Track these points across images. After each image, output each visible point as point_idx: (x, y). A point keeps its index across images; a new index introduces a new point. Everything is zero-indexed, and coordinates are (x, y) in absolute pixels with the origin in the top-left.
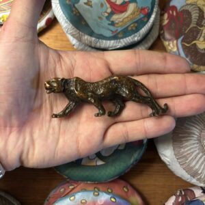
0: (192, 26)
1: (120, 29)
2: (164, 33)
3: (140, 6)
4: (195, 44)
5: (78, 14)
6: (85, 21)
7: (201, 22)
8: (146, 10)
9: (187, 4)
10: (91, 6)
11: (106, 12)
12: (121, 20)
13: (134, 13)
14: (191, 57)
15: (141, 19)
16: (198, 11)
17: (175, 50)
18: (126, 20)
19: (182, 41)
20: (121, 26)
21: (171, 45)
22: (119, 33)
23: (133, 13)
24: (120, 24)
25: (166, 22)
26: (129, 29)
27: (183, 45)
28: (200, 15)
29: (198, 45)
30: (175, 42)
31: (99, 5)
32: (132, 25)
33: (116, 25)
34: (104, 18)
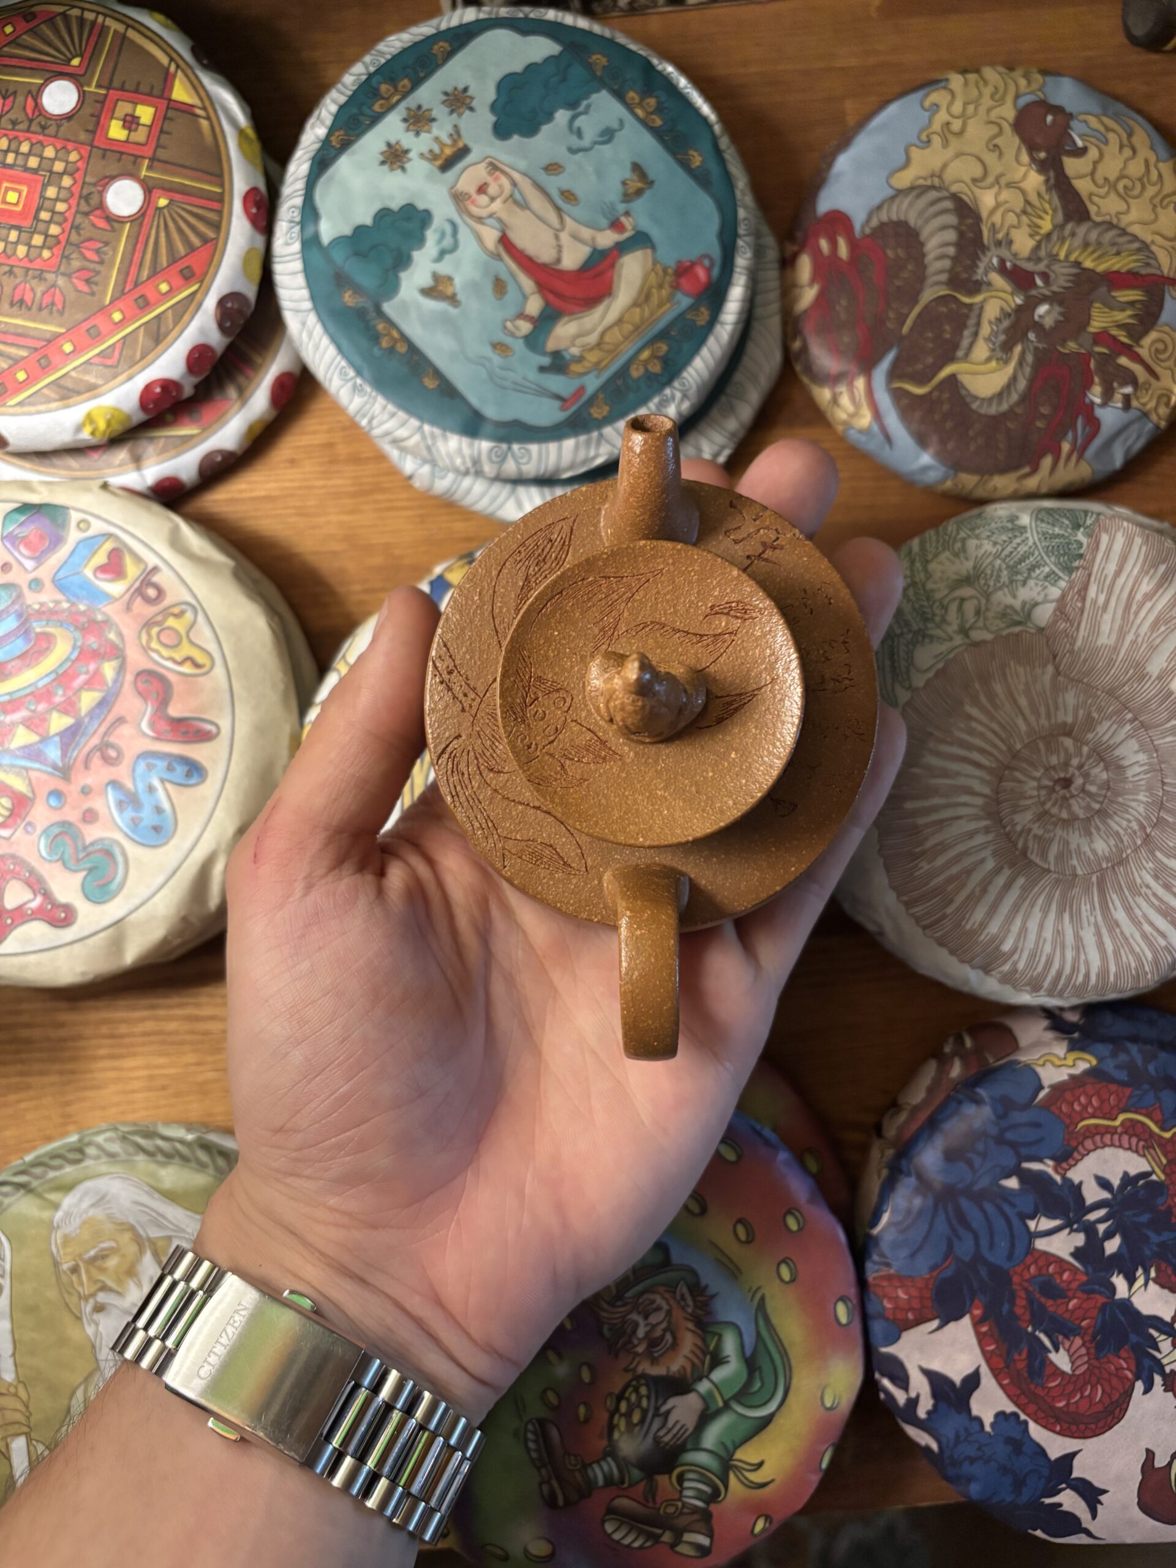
0: (928, 295)
1: (592, 383)
2: (805, 349)
3: (670, 257)
4: (953, 379)
5: (402, 348)
6: (437, 374)
7: (974, 266)
8: (701, 273)
9: (900, 193)
10: (453, 300)
11: (521, 316)
12: (593, 339)
13: (648, 297)
14: (943, 442)
15: (681, 316)
16: (952, 219)
17: (865, 419)
18: (615, 336)
19: (893, 374)
20: (597, 367)
21: (845, 400)
22: (592, 401)
23: (643, 298)
24: (593, 357)
25: (808, 296)
26: (636, 372)
27: (898, 396)
28: (961, 235)
29: (965, 379)
30: (860, 383)
31: (488, 287)
32: (645, 355)
33: (575, 368)
34: (519, 346)
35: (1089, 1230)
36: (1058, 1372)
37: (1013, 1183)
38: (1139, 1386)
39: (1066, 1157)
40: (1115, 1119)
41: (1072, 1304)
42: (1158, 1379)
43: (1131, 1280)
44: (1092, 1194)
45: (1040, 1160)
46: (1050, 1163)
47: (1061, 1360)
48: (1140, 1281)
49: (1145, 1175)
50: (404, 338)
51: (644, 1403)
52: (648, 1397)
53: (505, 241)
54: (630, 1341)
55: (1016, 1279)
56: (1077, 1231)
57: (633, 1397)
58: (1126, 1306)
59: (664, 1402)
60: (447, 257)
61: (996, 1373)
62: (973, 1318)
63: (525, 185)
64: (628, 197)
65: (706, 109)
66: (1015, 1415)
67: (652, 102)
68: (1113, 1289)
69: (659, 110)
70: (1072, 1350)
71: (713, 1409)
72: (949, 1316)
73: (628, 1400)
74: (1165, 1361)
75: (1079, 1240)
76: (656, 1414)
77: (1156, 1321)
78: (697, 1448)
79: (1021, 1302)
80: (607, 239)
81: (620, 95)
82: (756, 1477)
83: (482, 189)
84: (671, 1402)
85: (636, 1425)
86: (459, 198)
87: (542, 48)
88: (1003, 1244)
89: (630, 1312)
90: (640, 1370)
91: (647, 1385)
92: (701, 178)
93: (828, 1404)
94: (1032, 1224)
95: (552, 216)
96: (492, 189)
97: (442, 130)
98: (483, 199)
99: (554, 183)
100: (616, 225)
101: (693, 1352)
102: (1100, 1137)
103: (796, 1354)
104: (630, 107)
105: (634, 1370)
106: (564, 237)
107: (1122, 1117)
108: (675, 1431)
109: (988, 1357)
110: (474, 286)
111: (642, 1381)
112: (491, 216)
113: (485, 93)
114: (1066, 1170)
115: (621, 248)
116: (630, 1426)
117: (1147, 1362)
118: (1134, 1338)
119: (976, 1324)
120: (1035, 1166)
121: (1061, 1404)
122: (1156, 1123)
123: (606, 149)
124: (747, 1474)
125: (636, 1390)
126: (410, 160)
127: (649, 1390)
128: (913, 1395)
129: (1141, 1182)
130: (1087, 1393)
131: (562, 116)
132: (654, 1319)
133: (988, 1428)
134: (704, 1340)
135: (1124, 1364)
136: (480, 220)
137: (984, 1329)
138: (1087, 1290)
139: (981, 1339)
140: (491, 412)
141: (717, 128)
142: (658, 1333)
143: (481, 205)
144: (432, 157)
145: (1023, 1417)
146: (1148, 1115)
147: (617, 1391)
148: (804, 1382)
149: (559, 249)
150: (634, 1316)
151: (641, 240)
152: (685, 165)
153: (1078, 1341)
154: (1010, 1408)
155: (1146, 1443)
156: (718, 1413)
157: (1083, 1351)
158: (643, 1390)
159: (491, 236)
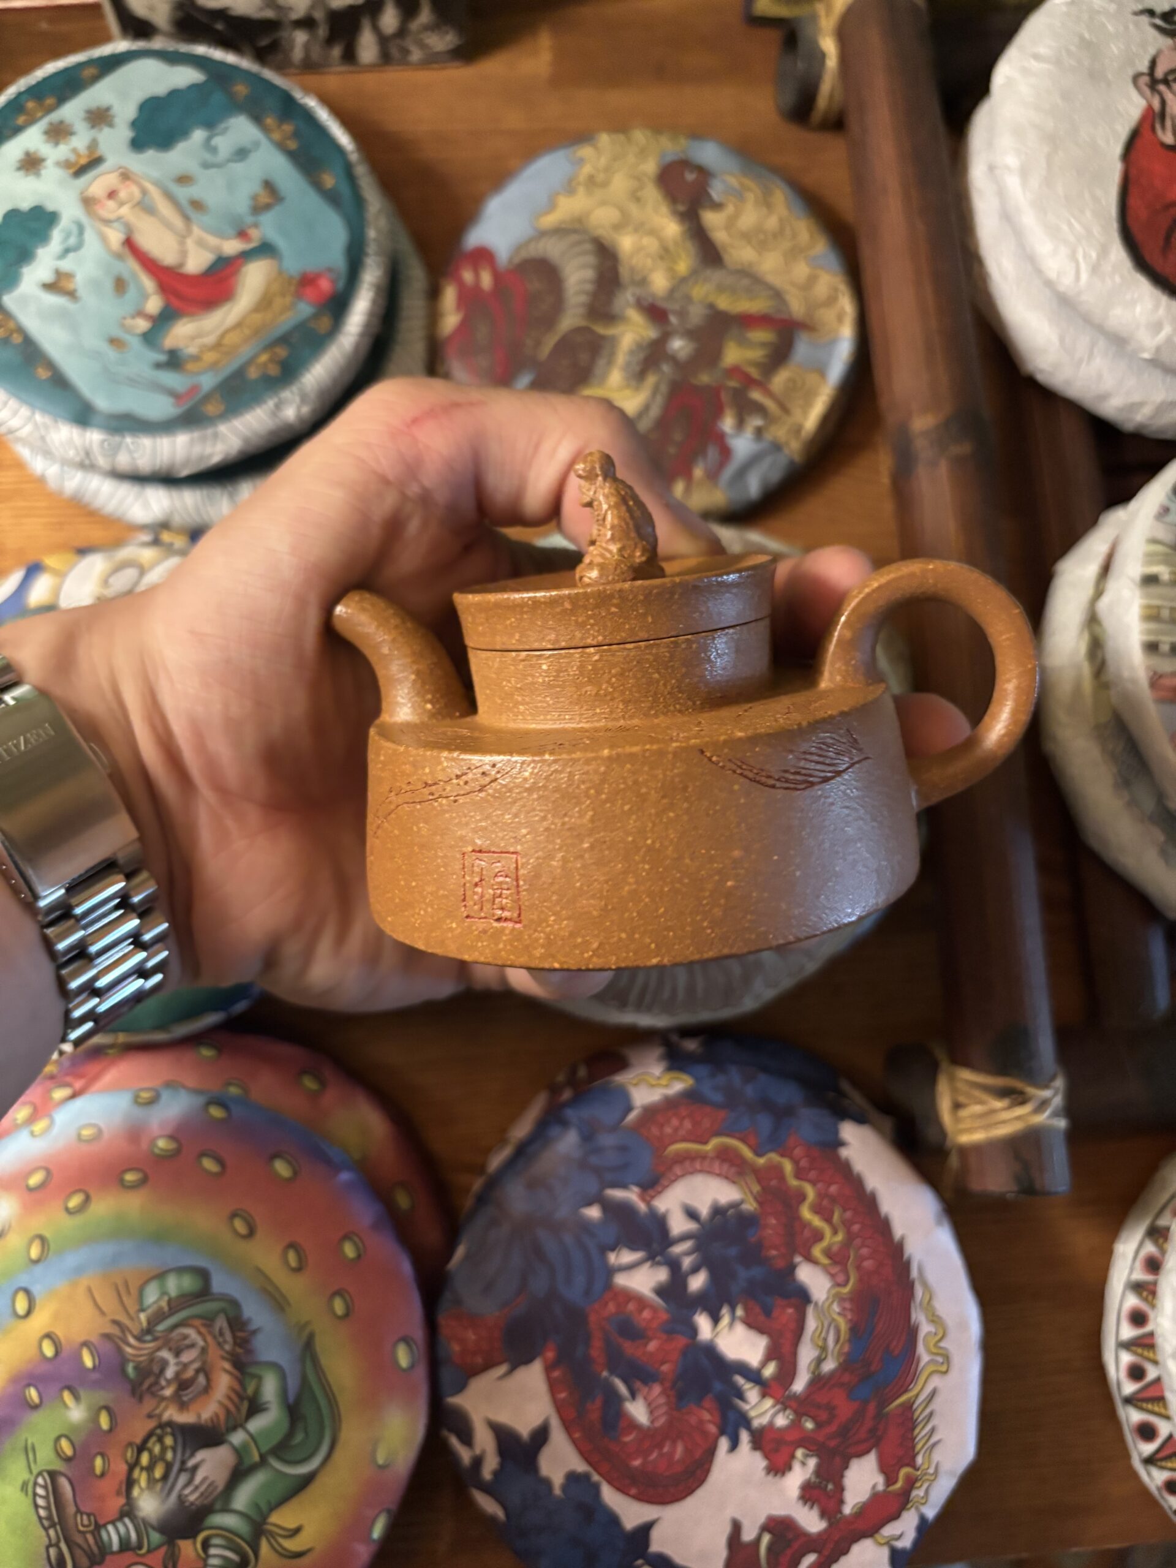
0: (565, 325)
1: (208, 382)
3: (294, 265)
5: (17, 339)
6: (50, 365)
7: (610, 302)
9: (542, 234)
10: (72, 294)
11: (140, 313)
12: (210, 340)
15: (302, 325)
16: (591, 259)
22: (207, 398)
25: (451, 320)
28: (600, 273)
31: (109, 285)
32: (264, 358)
33: (190, 366)
34: (135, 343)
35: (674, 1265)
36: (633, 1425)
37: (594, 1213)
38: (724, 1443)
39: (652, 1185)
40: (705, 1143)
41: (652, 1346)
42: (745, 1437)
43: (716, 1319)
44: (679, 1225)
45: (624, 1186)
46: (636, 1189)
47: (638, 1411)
48: (725, 1320)
49: (735, 1205)
50: (20, 330)
51: (169, 1455)
52: (174, 1449)
53: (129, 243)
54: (156, 1383)
55: (593, 1318)
56: (659, 1264)
57: (157, 1449)
58: (710, 1351)
59: (192, 1455)
60: (71, 255)
61: (568, 1426)
62: (545, 1361)
63: (155, 193)
64: (258, 209)
65: (343, 138)
66: (586, 1477)
67: (288, 128)
68: (694, 1331)
69: (296, 135)
70: (651, 1398)
71: (247, 1462)
72: (519, 1359)
73: (150, 1451)
74: (752, 1414)
75: (662, 1275)
76: (182, 1469)
77: (742, 1369)
78: (226, 1510)
79: (597, 1344)
80: (232, 247)
81: (257, 119)
82: (292, 1545)
83: (112, 195)
84: (201, 1455)
85: (157, 1481)
86: (88, 202)
87: (186, 76)
88: (580, 1280)
89: (159, 1349)
90: (166, 1416)
91: (173, 1435)
92: (332, 198)
93: (381, 1461)
94: (612, 1258)
95: (178, 222)
96: (123, 194)
97: (79, 142)
98: (111, 204)
99: (183, 193)
100: (242, 234)
101: (229, 1398)
102: (690, 1164)
103: (345, 1401)
104: (266, 130)
105: (160, 1416)
106: (190, 243)
107: (715, 1142)
108: (202, 1488)
109: (559, 1406)
110: (95, 284)
111: (169, 1430)
112: (119, 219)
113: (126, 111)
114: (653, 1197)
115: (245, 256)
116: (151, 1481)
117: (731, 1416)
118: (718, 1386)
119: (548, 1369)
120: (618, 1194)
121: (637, 1463)
122: (750, 1147)
123: (238, 167)
124: (281, 1541)
125: (160, 1440)
126: (45, 168)
127: (175, 1441)
128: (478, 1451)
129: (731, 1212)
130: (666, 1450)
131: (198, 135)
132: (187, 1357)
133: (557, 1491)
134: (242, 1383)
135: (706, 1416)
136: (107, 222)
137: (556, 1374)
138: (669, 1330)
139: (553, 1387)
140: (102, 403)
141: (354, 157)
142: (189, 1373)
143: (109, 209)
144: (66, 164)
145: (596, 1477)
146: (743, 1140)
147: (138, 1440)
148: (352, 1434)
149: (184, 254)
150: (165, 1354)
151: (266, 249)
152: (317, 185)
153: (657, 1389)
154: (580, 1466)
155: (731, 1512)
156: (252, 1469)
157: (662, 1400)
158: (169, 1441)
159: (115, 237)
